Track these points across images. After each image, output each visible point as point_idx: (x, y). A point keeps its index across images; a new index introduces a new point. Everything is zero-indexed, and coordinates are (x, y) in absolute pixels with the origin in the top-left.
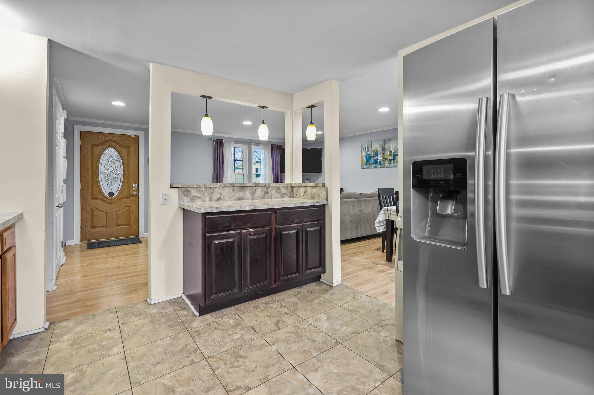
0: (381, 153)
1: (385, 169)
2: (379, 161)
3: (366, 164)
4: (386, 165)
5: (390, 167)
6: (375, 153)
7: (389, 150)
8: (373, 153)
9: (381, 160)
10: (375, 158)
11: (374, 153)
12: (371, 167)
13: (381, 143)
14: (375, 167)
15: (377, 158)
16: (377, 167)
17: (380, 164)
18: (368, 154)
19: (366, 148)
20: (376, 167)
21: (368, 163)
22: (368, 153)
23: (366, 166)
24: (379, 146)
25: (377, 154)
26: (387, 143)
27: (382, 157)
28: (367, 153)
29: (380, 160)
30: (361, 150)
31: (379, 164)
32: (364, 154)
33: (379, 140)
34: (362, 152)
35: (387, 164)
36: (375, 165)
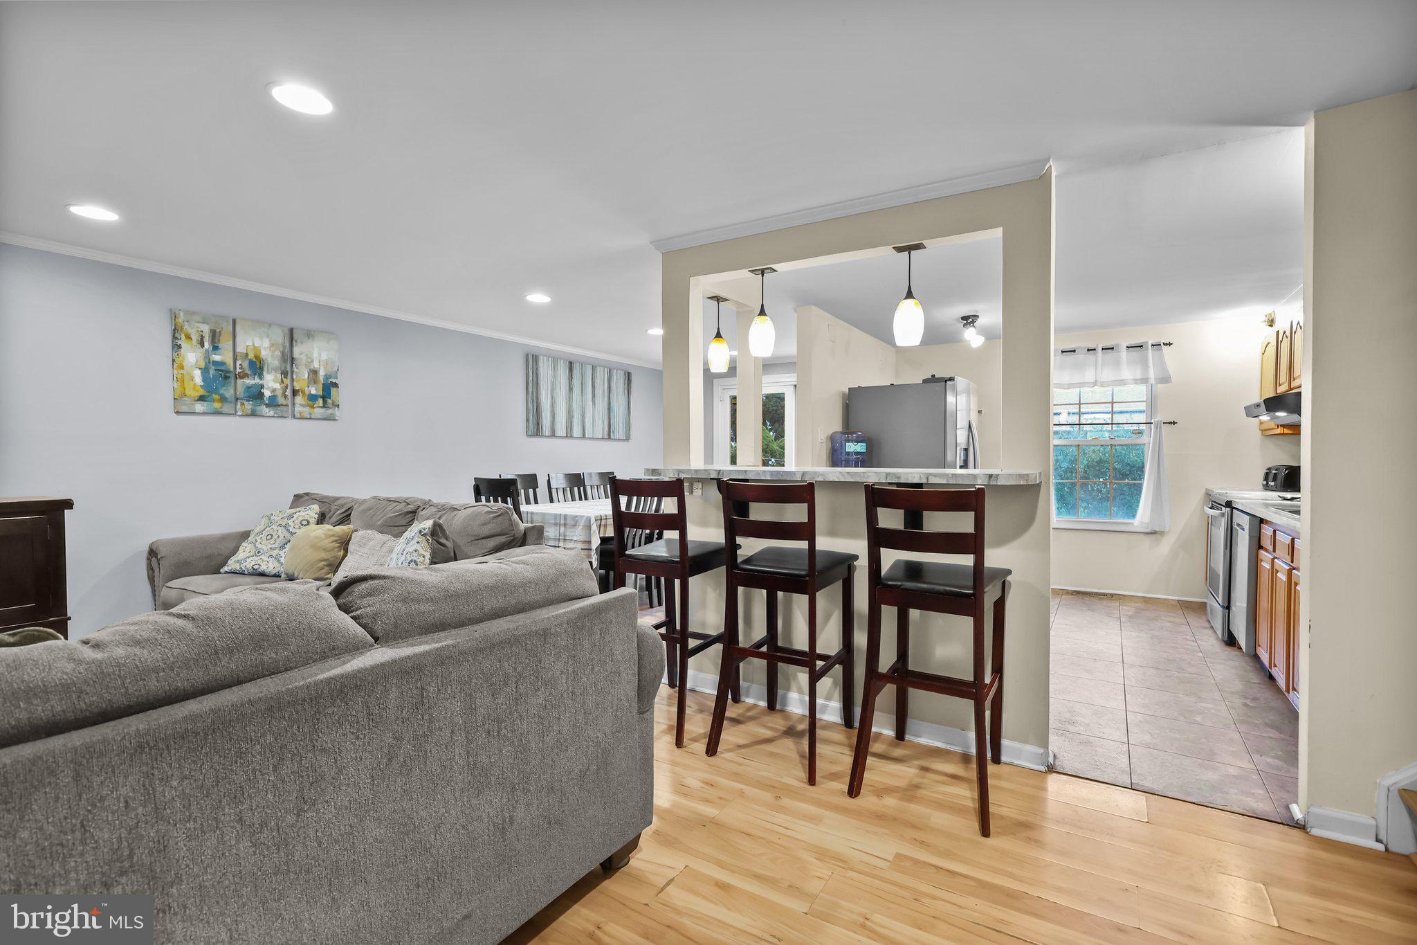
0: (275, 369)
1: (289, 423)
2: (267, 393)
3: (202, 398)
4: (298, 409)
5: (311, 418)
6: (252, 363)
7: (306, 366)
8: (238, 363)
9: (279, 393)
10: (249, 382)
11: (247, 362)
12: (227, 408)
13: (279, 336)
14: (249, 412)
15: (257, 381)
16: (258, 413)
17: (273, 403)
18: (215, 363)
19: (202, 337)
20: (253, 414)
21: (216, 397)
22: (217, 358)
23: (206, 404)
24: (266, 343)
25: (261, 369)
26: (302, 343)
27: (282, 382)
28: (207, 356)
29: (274, 390)
30: (174, 338)
31: (267, 405)
32: (192, 356)
33: (270, 325)
34: (177, 347)
35: (301, 409)
36: (249, 406)
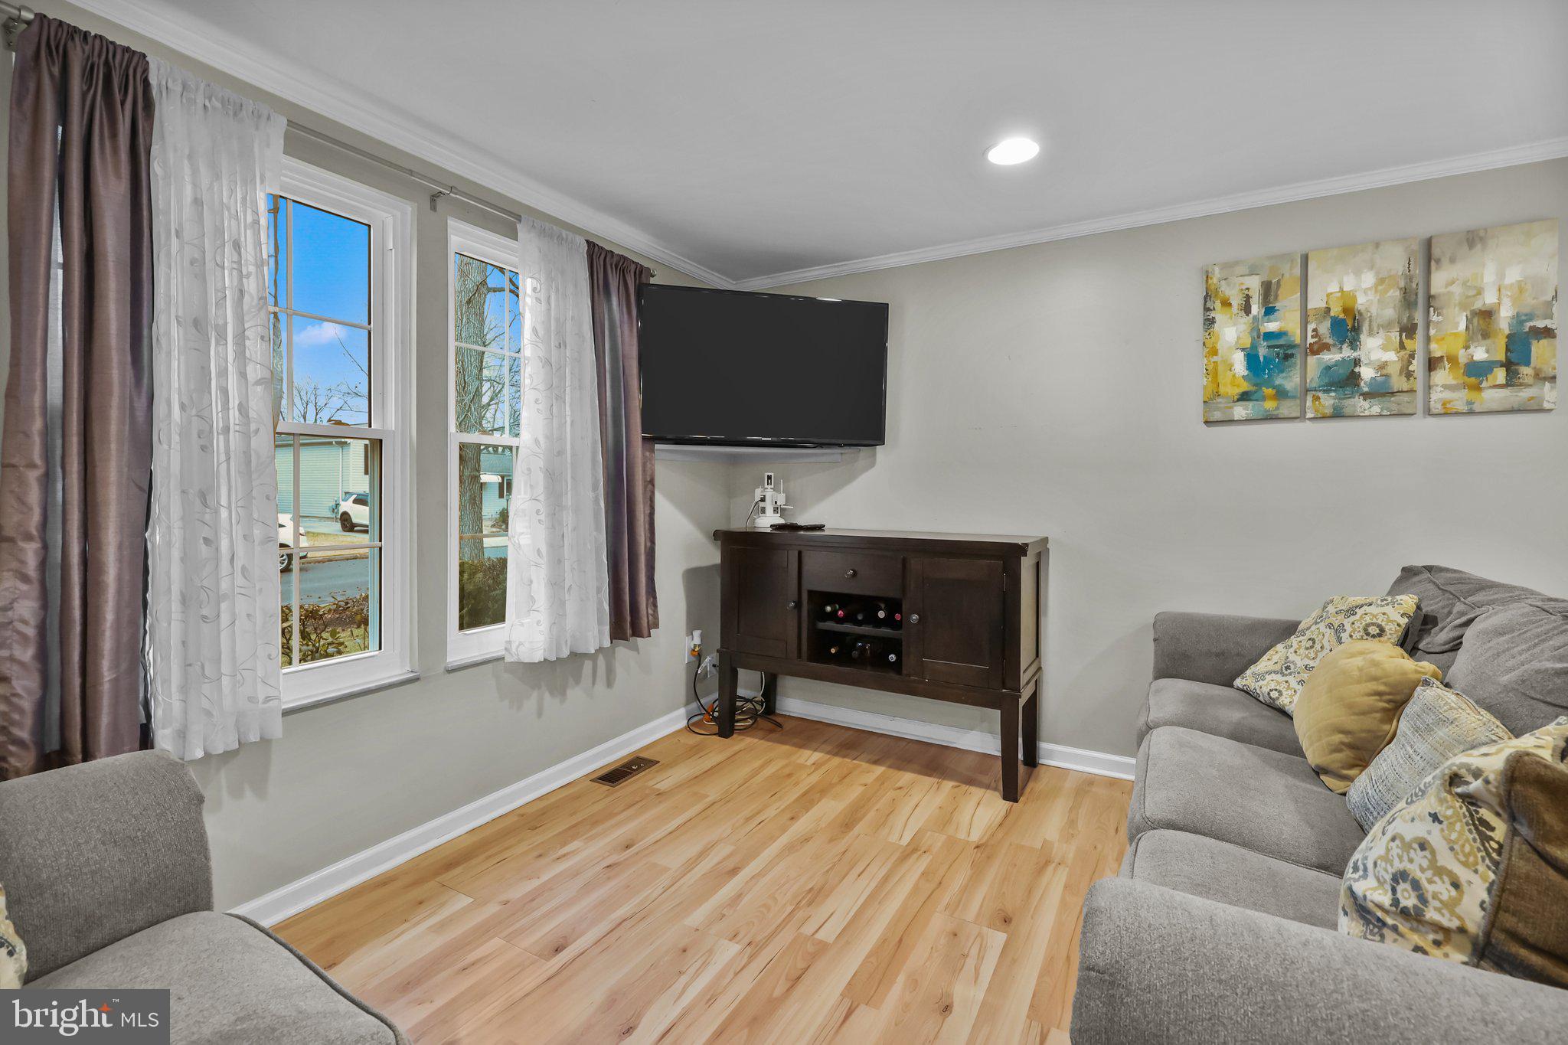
0: (1387, 326)
1: (1419, 426)
2: (1367, 373)
3: (1245, 397)
4: (1437, 395)
5: (1471, 413)
6: (1337, 325)
7: (1463, 306)
8: (1311, 327)
9: (1394, 370)
10: (1331, 357)
11: (1327, 324)
12: (1288, 408)
13: (1396, 260)
14: (1329, 411)
15: (1347, 353)
16: (1347, 411)
17: (1380, 391)
18: (1269, 336)
19: (1248, 298)
20: (1337, 414)
21: (1269, 391)
22: (1272, 326)
23: (1250, 404)
24: (1369, 279)
25: (1356, 330)
26: (1452, 260)
27: (1402, 346)
28: (1255, 329)
29: (1382, 366)
30: (1207, 309)
31: (1366, 396)
32: (1232, 332)
33: (1377, 245)
34: (1210, 322)
35: (1448, 395)
36: (1328, 401)
